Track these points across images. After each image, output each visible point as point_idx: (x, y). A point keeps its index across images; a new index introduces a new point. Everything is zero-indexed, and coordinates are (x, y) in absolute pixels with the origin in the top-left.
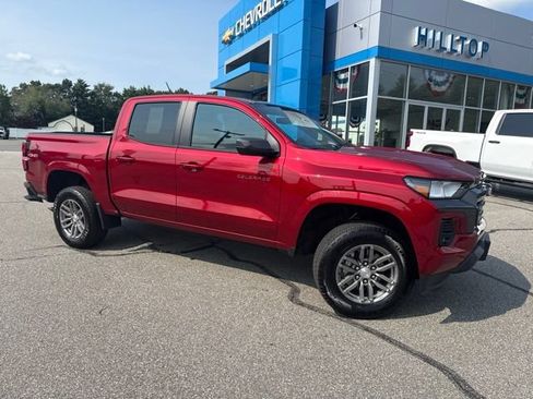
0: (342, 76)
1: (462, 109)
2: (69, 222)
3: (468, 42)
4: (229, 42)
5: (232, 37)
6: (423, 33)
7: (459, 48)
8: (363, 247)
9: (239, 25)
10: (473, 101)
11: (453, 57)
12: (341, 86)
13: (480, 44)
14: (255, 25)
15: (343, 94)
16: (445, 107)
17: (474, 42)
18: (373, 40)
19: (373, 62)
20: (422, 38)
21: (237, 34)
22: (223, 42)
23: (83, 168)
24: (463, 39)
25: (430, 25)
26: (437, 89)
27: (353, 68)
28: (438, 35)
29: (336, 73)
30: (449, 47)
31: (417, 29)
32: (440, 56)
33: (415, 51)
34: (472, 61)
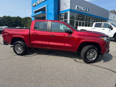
0: (62, 15)
1: (85, 22)
2: (18, 49)
3: (85, 9)
4: (35, 6)
5: (35, 5)
6: (78, 7)
7: (84, 10)
8: (91, 50)
9: (37, 2)
10: (86, 21)
11: (83, 12)
12: (62, 17)
13: (88, 9)
14: (41, 3)
15: (62, 19)
16: (82, 22)
17: (87, 9)
18: (69, 7)
19: (69, 12)
20: (78, 8)
21: (37, 4)
22: (33, 6)
23: (23, 37)
24: (85, 8)
25: (79, 5)
26: (80, 18)
27: (64, 13)
28: (80, 7)
29: (61, 14)
30: (82, 10)
31: (77, 6)
32: (81, 11)
33: (76, 10)
34: (86, 12)
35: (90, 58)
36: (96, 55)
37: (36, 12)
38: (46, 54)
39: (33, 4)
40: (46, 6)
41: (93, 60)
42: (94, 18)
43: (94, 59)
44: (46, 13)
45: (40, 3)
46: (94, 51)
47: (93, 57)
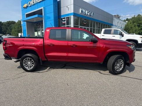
0: (64, 20)
1: (89, 28)
3: (90, 13)
4: (26, 8)
5: (27, 6)
6: (82, 10)
7: (88, 14)
9: (30, 3)
10: (91, 26)
11: (87, 16)
12: (64, 22)
13: (92, 13)
14: (36, 4)
15: (64, 24)
16: (87, 28)
17: (91, 13)
18: (72, 11)
19: (72, 16)
20: (82, 11)
21: (29, 6)
22: (24, 8)
24: (89, 12)
25: (83, 8)
26: (85, 23)
27: (66, 18)
28: (85, 10)
29: (62, 19)
30: (87, 14)
31: (81, 9)
32: (85, 15)
33: (80, 14)
34: (91, 17)
35: (117, 69)
36: (123, 65)
37: (28, 15)
38: (62, 68)
39: (24, 5)
40: (42, 8)
41: (120, 71)
42: (99, 23)
43: (121, 69)
44: (43, 17)
45: (34, 5)
46: (121, 61)
47: (120, 68)
